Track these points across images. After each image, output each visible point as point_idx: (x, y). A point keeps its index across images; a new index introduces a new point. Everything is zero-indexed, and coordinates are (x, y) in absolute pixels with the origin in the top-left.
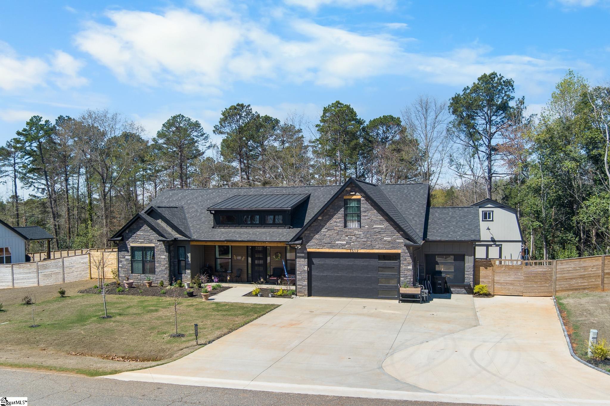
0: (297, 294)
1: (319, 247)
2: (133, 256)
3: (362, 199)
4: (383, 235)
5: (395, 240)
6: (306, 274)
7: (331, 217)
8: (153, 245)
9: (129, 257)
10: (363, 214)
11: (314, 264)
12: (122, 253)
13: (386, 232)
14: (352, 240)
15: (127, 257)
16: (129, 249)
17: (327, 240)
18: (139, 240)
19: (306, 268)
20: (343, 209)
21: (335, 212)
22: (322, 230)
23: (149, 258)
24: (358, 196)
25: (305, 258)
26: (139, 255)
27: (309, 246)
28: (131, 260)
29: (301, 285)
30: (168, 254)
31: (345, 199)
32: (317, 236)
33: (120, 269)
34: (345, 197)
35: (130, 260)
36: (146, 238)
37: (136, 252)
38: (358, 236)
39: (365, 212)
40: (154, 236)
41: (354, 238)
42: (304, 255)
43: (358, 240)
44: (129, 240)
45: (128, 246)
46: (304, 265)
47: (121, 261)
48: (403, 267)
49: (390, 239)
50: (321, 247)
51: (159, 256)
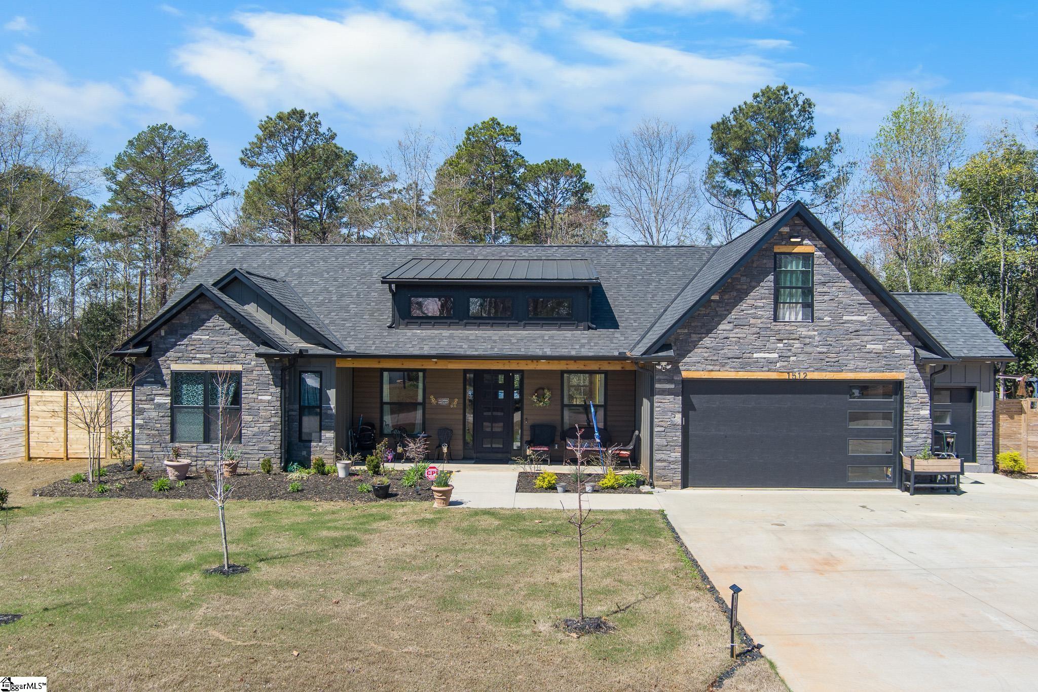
0: (655, 483)
1: (711, 367)
2: (176, 397)
3: (818, 253)
4: (866, 338)
5: (891, 350)
6: (679, 434)
7: (742, 295)
8: (238, 368)
9: (167, 400)
10: (818, 289)
11: (694, 409)
12: (147, 389)
13: (871, 332)
14: (793, 349)
15: (158, 400)
16: (167, 378)
17: (734, 350)
18: (198, 356)
19: (678, 419)
20: (771, 277)
21: (753, 284)
22: (721, 327)
23: (222, 402)
24: (807, 247)
25: (676, 395)
26: (193, 395)
27: (686, 364)
28: (172, 408)
29: (664, 461)
30: (279, 389)
31: (776, 254)
32: (707, 341)
33: (137, 431)
34: (777, 249)
35: (169, 406)
36: (216, 350)
37: (184, 386)
38: (807, 341)
39: (824, 283)
40: (242, 343)
41: (797, 345)
42: (672, 386)
43: (808, 349)
44: (168, 354)
45: (164, 371)
46: (673, 412)
47: (142, 411)
48: (908, 411)
49: (880, 347)
50: (717, 368)
51: (255, 396)
